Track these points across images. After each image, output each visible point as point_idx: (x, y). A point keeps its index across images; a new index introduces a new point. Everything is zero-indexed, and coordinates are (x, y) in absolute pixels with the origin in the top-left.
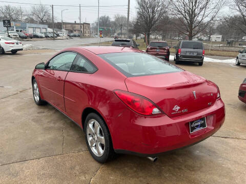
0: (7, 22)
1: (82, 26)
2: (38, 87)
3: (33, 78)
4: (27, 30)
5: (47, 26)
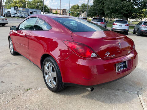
0: (16, 7)
1: (62, 11)
2: (13, 43)
3: (9, 37)
4: (29, 13)
5: (40, 10)
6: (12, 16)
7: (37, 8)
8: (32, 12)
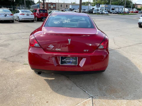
4: (111, 9)
5: (123, 6)
6: (94, 12)
7: (120, 5)
8: (114, 8)
